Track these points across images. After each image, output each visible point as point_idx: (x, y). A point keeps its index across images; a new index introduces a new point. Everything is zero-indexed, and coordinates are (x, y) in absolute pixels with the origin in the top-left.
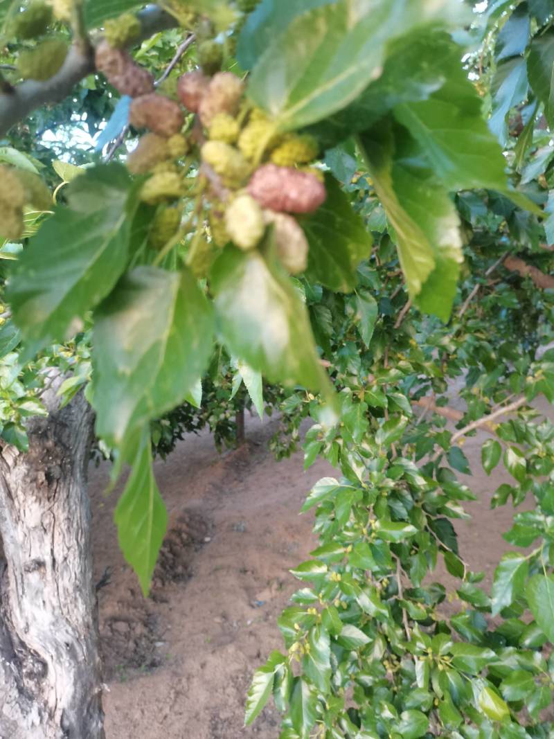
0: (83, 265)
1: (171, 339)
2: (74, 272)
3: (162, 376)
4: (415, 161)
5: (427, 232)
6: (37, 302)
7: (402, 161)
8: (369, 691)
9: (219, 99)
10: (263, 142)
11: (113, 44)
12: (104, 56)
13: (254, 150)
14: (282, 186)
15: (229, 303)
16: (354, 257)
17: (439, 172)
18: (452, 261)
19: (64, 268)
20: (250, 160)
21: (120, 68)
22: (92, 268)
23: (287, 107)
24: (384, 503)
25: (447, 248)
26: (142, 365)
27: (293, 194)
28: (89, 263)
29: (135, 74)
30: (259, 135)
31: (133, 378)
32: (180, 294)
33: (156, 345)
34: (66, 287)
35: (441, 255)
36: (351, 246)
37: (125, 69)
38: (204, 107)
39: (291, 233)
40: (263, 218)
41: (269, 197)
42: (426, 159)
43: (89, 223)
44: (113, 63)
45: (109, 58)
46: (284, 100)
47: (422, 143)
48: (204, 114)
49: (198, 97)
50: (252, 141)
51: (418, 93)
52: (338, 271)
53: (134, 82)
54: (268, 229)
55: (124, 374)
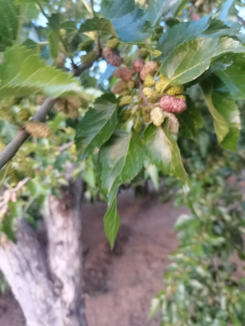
0: (99, 128)
1: (128, 156)
2: (96, 131)
3: (124, 169)
4: (222, 90)
5: (226, 117)
6: (83, 141)
7: (216, 89)
8: (200, 309)
9: (148, 70)
10: (164, 87)
11: (109, 49)
12: (106, 52)
13: (161, 90)
14: (171, 104)
15: (150, 144)
16: (196, 127)
17: (232, 93)
18: (236, 129)
19: (92, 130)
20: (159, 92)
21: (111, 56)
22: (102, 130)
23: (174, 76)
24: (210, 227)
25: (234, 124)
26: (118, 164)
27: (175, 107)
28: (101, 128)
29: (116, 58)
30: (163, 85)
31: (114, 169)
32: (131, 140)
33: (122, 158)
34: (92, 136)
35: (232, 126)
36: (195, 123)
37: (113, 57)
38: (142, 73)
39: (174, 120)
40: (164, 115)
41: (166, 107)
42: (227, 88)
43: (101, 114)
44: (109, 55)
45: (108, 53)
46: (173, 74)
47: (225, 82)
48: (142, 75)
49: (140, 68)
50: (160, 87)
51: (222, 67)
52: (190, 131)
53: (116, 61)
54: (166, 119)
55: (111, 168)
